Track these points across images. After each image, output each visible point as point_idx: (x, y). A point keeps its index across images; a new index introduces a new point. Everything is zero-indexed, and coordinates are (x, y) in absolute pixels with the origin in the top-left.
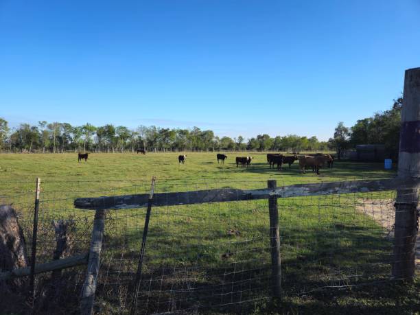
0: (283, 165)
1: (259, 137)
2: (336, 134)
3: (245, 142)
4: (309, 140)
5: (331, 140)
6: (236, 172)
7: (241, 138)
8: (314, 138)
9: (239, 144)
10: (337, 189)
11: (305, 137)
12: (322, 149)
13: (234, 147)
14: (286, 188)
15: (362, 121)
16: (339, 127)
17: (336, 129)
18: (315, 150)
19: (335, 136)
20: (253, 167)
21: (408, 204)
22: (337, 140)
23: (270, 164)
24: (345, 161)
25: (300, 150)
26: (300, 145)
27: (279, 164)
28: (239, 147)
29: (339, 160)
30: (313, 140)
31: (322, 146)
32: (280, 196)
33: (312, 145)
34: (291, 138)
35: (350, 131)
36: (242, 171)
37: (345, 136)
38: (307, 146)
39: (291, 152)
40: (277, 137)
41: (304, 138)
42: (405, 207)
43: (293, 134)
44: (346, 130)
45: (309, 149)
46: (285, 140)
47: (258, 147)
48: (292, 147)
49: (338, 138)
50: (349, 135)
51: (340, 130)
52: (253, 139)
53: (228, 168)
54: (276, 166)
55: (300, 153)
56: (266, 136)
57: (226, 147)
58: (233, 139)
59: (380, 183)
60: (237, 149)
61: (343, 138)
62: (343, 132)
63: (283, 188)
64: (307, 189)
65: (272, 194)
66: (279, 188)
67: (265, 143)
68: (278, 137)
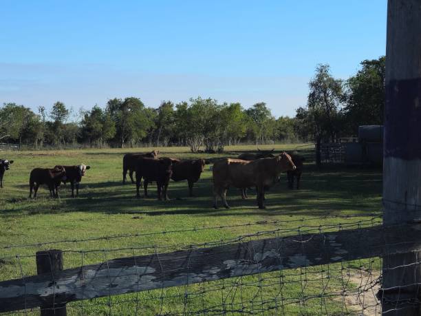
0: (172, 185)
1: (114, 105)
2: (312, 96)
3: (74, 118)
4: (249, 112)
5: (301, 114)
6: (33, 212)
7: (60, 109)
8: (260, 106)
9: (54, 127)
10: (230, 263)
11: (238, 105)
12: (281, 138)
13: (41, 135)
14: (91, 273)
15: (374, 62)
16: (320, 77)
17: (312, 85)
18: (264, 140)
19: (311, 103)
20: (91, 194)
21: (403, 291)
22: (316, 113)
23: (138, 184)
24: (333, 168)
25: (224, 141)
26: (223, 126)
27: (162, 182)
28: (55, 134)
29: (320, 167)
30: (258, 112)
31: (283, 129)
32: (71, 298)
33: (255, 127)
34: (199, 107)
35: (346, 90)
36: (54, 210)
37: (336, 101)
38: (244, 129)
39: (203, 148)
40: (164, 105)
41: (234, 108)
42: (398, 298)
43: (204, 98)
44: (336, 87)
45: (249, 137)
46: (183, 112)
47: (111, 133)
48: (205, 132)
49: (318, 106)
50: (343, 98)
51: (323, 86)
52: (96, 112)
53: (14, 201)
54: (153, 188)
55: (226, 148)
56: (133, 103)
57: (16, 135)
58: (36, 112)
59: (337, 240)
60: (49, 142)
61: (330, 107)
62: (330, 92)
63: (80, 271)
64: (151, 270)
65: (46, 292)
66: (70, 272)
67: (130, 122)
68: (166, 106)
